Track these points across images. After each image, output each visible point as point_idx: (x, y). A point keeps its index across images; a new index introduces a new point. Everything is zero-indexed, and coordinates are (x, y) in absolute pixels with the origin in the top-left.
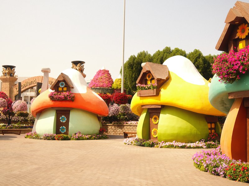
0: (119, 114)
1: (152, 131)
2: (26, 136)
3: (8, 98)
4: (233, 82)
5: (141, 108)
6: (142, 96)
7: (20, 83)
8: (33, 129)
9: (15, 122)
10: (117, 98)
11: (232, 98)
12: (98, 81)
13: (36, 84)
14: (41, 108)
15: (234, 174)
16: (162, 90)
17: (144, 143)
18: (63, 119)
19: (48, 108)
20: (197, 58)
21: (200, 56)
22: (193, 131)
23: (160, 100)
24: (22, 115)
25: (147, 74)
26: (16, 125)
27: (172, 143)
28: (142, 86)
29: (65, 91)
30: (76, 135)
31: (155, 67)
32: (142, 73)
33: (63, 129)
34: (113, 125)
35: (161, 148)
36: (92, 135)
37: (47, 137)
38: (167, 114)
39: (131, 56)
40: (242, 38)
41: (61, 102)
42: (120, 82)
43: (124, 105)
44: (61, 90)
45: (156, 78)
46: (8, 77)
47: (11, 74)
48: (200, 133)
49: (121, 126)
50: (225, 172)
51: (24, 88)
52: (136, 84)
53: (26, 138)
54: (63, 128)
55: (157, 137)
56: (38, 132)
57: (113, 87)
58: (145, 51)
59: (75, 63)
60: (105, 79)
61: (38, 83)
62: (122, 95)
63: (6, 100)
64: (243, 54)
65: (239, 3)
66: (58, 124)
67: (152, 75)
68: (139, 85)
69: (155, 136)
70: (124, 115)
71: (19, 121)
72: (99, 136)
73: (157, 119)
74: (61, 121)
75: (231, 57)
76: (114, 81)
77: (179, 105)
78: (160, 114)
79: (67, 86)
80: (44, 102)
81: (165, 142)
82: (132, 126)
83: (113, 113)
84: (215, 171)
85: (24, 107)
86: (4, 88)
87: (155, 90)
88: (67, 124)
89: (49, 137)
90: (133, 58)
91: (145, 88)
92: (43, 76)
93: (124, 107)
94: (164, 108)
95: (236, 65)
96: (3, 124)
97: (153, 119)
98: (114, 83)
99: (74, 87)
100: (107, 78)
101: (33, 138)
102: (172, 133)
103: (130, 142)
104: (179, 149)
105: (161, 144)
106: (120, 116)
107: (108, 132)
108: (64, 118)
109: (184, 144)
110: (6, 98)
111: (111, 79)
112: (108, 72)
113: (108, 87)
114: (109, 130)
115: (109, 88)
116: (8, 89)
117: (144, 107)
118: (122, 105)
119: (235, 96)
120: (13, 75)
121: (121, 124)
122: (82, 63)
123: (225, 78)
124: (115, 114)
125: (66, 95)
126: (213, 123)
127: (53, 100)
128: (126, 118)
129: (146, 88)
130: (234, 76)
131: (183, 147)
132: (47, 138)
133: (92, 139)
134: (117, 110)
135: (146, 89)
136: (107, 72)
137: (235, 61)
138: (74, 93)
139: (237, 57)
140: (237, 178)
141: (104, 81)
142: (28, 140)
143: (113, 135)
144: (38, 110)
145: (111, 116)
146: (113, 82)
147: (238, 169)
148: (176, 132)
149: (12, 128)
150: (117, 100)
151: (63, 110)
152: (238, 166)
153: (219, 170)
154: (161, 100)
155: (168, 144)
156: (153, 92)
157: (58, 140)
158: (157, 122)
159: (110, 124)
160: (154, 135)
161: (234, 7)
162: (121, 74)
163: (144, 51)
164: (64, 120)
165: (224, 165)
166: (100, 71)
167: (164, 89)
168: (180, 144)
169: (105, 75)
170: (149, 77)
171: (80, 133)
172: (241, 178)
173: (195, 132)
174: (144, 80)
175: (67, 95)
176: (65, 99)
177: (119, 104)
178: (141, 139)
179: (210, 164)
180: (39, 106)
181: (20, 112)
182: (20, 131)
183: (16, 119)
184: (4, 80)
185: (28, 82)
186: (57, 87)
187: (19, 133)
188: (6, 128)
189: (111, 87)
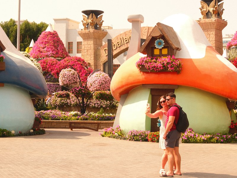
2: (103, 133)
3: (87, 68)
7: (110, 41)
8: (115, 121)
9: (96, 109)
19: (138, 85)
24: (102, 97)
26: (97, 115)
29: (164, 56)
36: (213, 135)
37: (134, 135)
44: (158, 53)
46: (91, 30)
47: (97, 26)
51: (118, 48)
53: (103, 136)
56: (122, 128)
63: (76, 72)
71: (102, 107)
72: (226, 138)
79: (168, 46)
80: (130, 76)
85: (105, 84)
86: (85, 51)
89: (137, 136)
92: (131, 29)
96: (76, 112)
101: (114, 137)
110: (86, 68)
116: (92, 52)
120: (100, 27)
125: (165, 63)
127: (144, 72)
132: (133, 138)
133: (212, 143)
138: (181, 59)
142: (106, 140)
144: (122, 90)
149: (87, 119)
171: (191, 130)
175: (168, 63)
176: (164, 70)
180: (122, 82)
181: (100, 91)
182: (98, 124)
183: (98, 104)
184: (86, 36)
185: (124, 39)
186: (152, 47)
187: (96, 127)
188: (78, 119)
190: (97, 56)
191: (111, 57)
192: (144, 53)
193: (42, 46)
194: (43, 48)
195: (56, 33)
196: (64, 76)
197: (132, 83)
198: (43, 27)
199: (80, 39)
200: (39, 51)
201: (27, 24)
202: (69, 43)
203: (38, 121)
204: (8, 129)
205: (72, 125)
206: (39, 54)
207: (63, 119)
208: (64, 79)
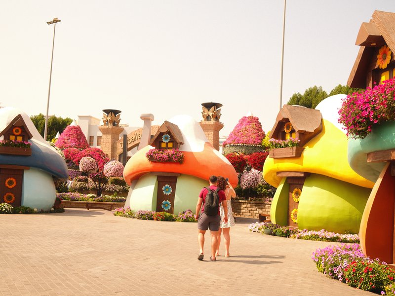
0: (260, 186)
1: (293, 212)
2: (115, 213)
3: (105, 158)
5: (277, 176)
6: (276, 157)
7: (125, 136)
8: (126, 203)
9: (111, 193)
11: (370, 161)
12: (240, 134)
14: (136, 172)
15: (353, 277)
16: (307, 148)
17: (275, 230)
22: (353, 215)
23: (302, 164)
24: (116, 182)
25: (285, 123)
26: (111, 197)
27: (317, 233)
28: (277, 141)
29: (169, 148)
30: (185, 214)
31: (298, 112)
33: (166, 205)
34: (249, 203)
35: (299, 238)
37: (142, 215)
38: (313, 187)
40: (383, 68)
41: (163, 164)
44: (165, 146)
45: (297, 130)
46: (110, 126)
47: (115, 123)
49: (261, 205)
50: (344, 275)
51: (132, 143)
53: (115, 215)
54: (166, 203)
56: (132, 208)
57: (263, 144)
58: (318, 87)
59: (208, 106)
60: (251, 131)
63: (94, 160)
65: (377, 13)
66: (160, 198)
67: (292, 126)
68: (273, 140)
69: (295, 221)
70: (267, 188)
71: (116, 191)
73: (299, 194)
74: (164, 193)
76: (266, 134)
77: (331, 173)
78: (303, 187)
79: (174, 140)
80: (140, 164)
81: (308, 231)
83: (249, 184)
84: (332, 272)
85: (119, 172)
86: (104, 144)
87: (295, 148)
88: (171, 198)
89: (144, 215)
90: (296, 99)
91: (281, 145)
92: (143, 127)
94: (308, 176)
95: (366, 109)
96: (93, 195)
97: (293, 194)
98: (266, 138)
99: (185, 142)
100: (255, 129)
101: (125, 216)
103: (257, 228)
104: (327, 243)
105: (301, 233)
106: (262, 189)
107: (241, 213)
108: (168, 188)
109: (336, 235)
110: (103, 158)
111: (261, 130)
112: (258, 119)
113: (256, 144)
114: (242, 211)
115: (258, 146)
116: (110, 145)
117: (280, 175)
119: (373, 158)
120: (118, 124)
121: (260, 202)
122: (217, 105)
124: (251, 186)
125: (170, 154)
127: (152, 162)
128: (270, 193)
129: (283, 145)
130: (363, 127)
131: (332, 240)
132: (141, 217)
134: (254, 179)
135: (283, 147)
136: (255, 121)
140: (358, 284)
141: (249, 134)
142: (118, 218)
143: (248, 217)
144: (133, 176)
145: (247, 189)
146: (265, 136)
147: (360, 269)
148: (326, 215)
149: (102, 201)
151: (167, 176)
153: (337, 270)
154: (304, 164)
155: (310, 233)
156: (291, 151)
157: (158, 220)
158: (299, 200)
159: (244, 201)
160: (293, 220)
163: (316, 86)
164: (169, 191)
165: (345, 264)
166: (244, 119)
167: (310, 147)
168: (330, 235)
169: (251, 125)
170: (288, 128)
171: (190, 211)
172: (362, 284)
173: (358, 217)
174: (281, 133)
175: (172, 155)
176: (169, 160)
178: (273, 224)
180: (133, 169)
181: (114, 177)
182: (112, 205)
183: (112, 188)
184: (105, 131)
185: (138, 135)
186: (160, 141)
187: (110, 208)
188: (94, 201)
189: (260, 144)
190: (114, 148)
191: (126, 149)
192: (153, 145)
193: (66, 138)
194: (67, 140)
195: (80, 128)
196: (83, 163)
197: (142, 171)
198: (68, 122)
199: (100, 134)
200: (64, 142)
201: (54, 119)
202: (90, 137)
203: (58, 201)
204: (31, 207)
205: (89, 206)
206: (64, 145)
207: (81, 200)
208: (83, 166)
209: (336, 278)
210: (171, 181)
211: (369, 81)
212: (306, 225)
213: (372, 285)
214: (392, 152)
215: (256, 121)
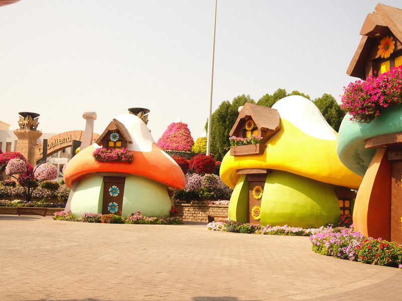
0: (202, 190)
1: (253, 210)
2: (55, 217)
4: (370, 122)
5: (237, 174)
6: (237, 154)
7: (45, 141)
9: (38, 199)
10: (199, 163)
11: (370, 146)
12: (169, 140)
13: (71, 144)
14: (81, 173)
15: (368, 254)
16: (269, 145)
17: (239, 227)
18: (114, 191)
19: (90, 174)
20: (328, 107)
21: (332, 105)
22: (315, 210)
23: (265, 161)
24: (49, 186)
25: (247, 120)
26: (39, 203)
27: (282, 228)
28: (238, 139)
29: (118, 148)
30: (134, 216)
31: (259, 110)
32: (238, 120)
33: (113, 207)
34: (192, 206)
35: (265, 234)
36: (159, 217)
37: (88, 217)
38: (276, 184)
39: (223, 103)
40: (386, 58)
41: (111, 164)
42: (204, 143)
43: (209, 175)
44: (113, 145)
45: (259, 128)
46: (27, 130)
47: (33, 127)
48: (325, 214)
49: (204, 208)
50: (357, 253)
51: (52, 148)
52: (230, 137)
53: (55, 219)
54: (113, 205)
55: (259, 220)
56: (74, 211)
57: (192, 151)
58: (246, 95)
59: (135, 111)
60: (181, 137)
61: (75, 141)
62: (207, 158)
63: (24, 162)
64: (385, 78)
65: (380, 6)
66: (105, 199)
67: (254, 123)
68: (234, 137)
69: (257, 218)
70: (210, 191)
71: (43, 197)
72: (169, 220)
73: (260, 191)
74: (111, 194)
75: (368, 84)
76: (195, 141)
77: (294, 169)
78: (266, 184)
79: (122, 139)
80: (86, 164)
81: (272, 227)
82: (221, 207)
83: (193, 187)
84: (341, 252)
85: (52, 174)
86: (20, 149)
87: (258, 145)
88: (119, 200)
89: (91, 217)
90: (225, 106)
91: (243, 143)
93: (210, 178)
94: (271, 173)
95: (375, 94)
96: (19, 201)
97: (254, 191)
98: (195, 145)
99: (133, 141)
100: (184, 135)
101: (67, 220)
102: (284, 212)
103: (218, 226)
104: (293, 236)
105: (265, 229)
106: (203, 192)
107: (184, 217)
108: (114, 189)
109: (300, 229)
111: (191, 137)
112: (187, 126)
113: (186, 151)
114: (185, 214)
115: (187, 152)
116: (26, 150)
117: (240, 173)
118: (206, 175)
119: (374, 143)
120: (35, 129)
121: (204, 205)
122: (144, 111)
123: (358, 114)
124: (195, 189)
125: (120, 154)
126: (347, 199)
127: (99, 161)
128: (213, 196)
129: (245, 142)
130: (372, 111)
131: (298, 234)
132: (87, 220)
133: (158, 224)
134: (198, 182)
135: (245, 144)
136: (183, 127)
137: (374, 89)
138: (133, 151)
139: (377, 83)
140: (373, 260)
141: (179, 140)
142: (59, 222)
143: (191, 221)
144: (76, 177)
145: (189, 192)
146: (194, 143)
147: (375, 246)
148: (288, 210)
149: (32, 206)
150: (198, 167)
151: (115, 177)
152: (375, 243)
153: (348, 250)
154: (267, 161)
155: (275, 229)
156: (255, 148)
157: (106, 223)
158: (260, 197)
159: (187, 205)
160: (254, 217)
161: (374, 12)
162: (207, 131)
163: (244, 95)
164: (116, 192)
165: (355, 243)
166: (173, 125)
167: (272, 144)
168: (295, 230)
169: (180, 132)
170: (249, 126)
171: (139, 213)
172: (379, 260)
173: (319, 212)
174: (242, 131)
175: (122, 154)
176: (118, 160)
177: (202, 173)
178: (235, 222)
179: (335, 243)
180: (77, 169)
181: (46, 181)
182: (46, 210)
183: (39, 194)
184: (21, 136)
185: (59, 140)
186: (107, 140)
187: (44, 213)
188: (24, 206)
189: (189, 150)
190: (31, 154)
191: (45, 155)
192: (99, 144)
196: (12, 165)
197: (87, 171)
205: (20, 211)
207: (9, 206)
208: (12, 168)
209: (346, 258)
210: (118, 182)
211: (369, 70)
212: (269, 221)
213: (388, 260)
214: (397, 136)
215: (185, 127)
